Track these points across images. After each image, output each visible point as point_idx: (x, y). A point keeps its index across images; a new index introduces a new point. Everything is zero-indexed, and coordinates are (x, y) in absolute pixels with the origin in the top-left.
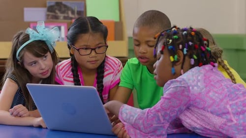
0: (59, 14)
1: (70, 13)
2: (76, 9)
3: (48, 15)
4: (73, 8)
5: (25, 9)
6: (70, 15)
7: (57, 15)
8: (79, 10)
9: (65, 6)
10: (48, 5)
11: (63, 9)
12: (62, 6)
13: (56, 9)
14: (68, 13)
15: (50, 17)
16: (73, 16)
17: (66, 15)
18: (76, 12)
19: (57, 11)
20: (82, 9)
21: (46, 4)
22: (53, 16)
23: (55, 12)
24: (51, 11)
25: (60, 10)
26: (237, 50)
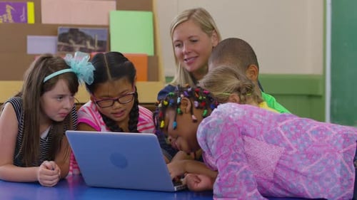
0: (74, 45)
1: (88, 43)
2: (97, 39)
3: (59, 46)
4: (93, 38)
5: (29, 37)
6: (89, 47)
7: (71, 46)
8: (101, 39)
9: (82, 34)
10: (60, 32)
11: (79, 38)
12: (79, 34)
13: (70, 38)
14: (85, 44)
15: (61, 49)
16: (92, 48)
17: (83, 46)
18: (96, 42)
19: (71, 41)
20: (105, 39)
21: (57, 32)
22: (65, 46)
23: (68, 42)
24: (63, 41)
25: (75, 40)
26: (310, 96)
